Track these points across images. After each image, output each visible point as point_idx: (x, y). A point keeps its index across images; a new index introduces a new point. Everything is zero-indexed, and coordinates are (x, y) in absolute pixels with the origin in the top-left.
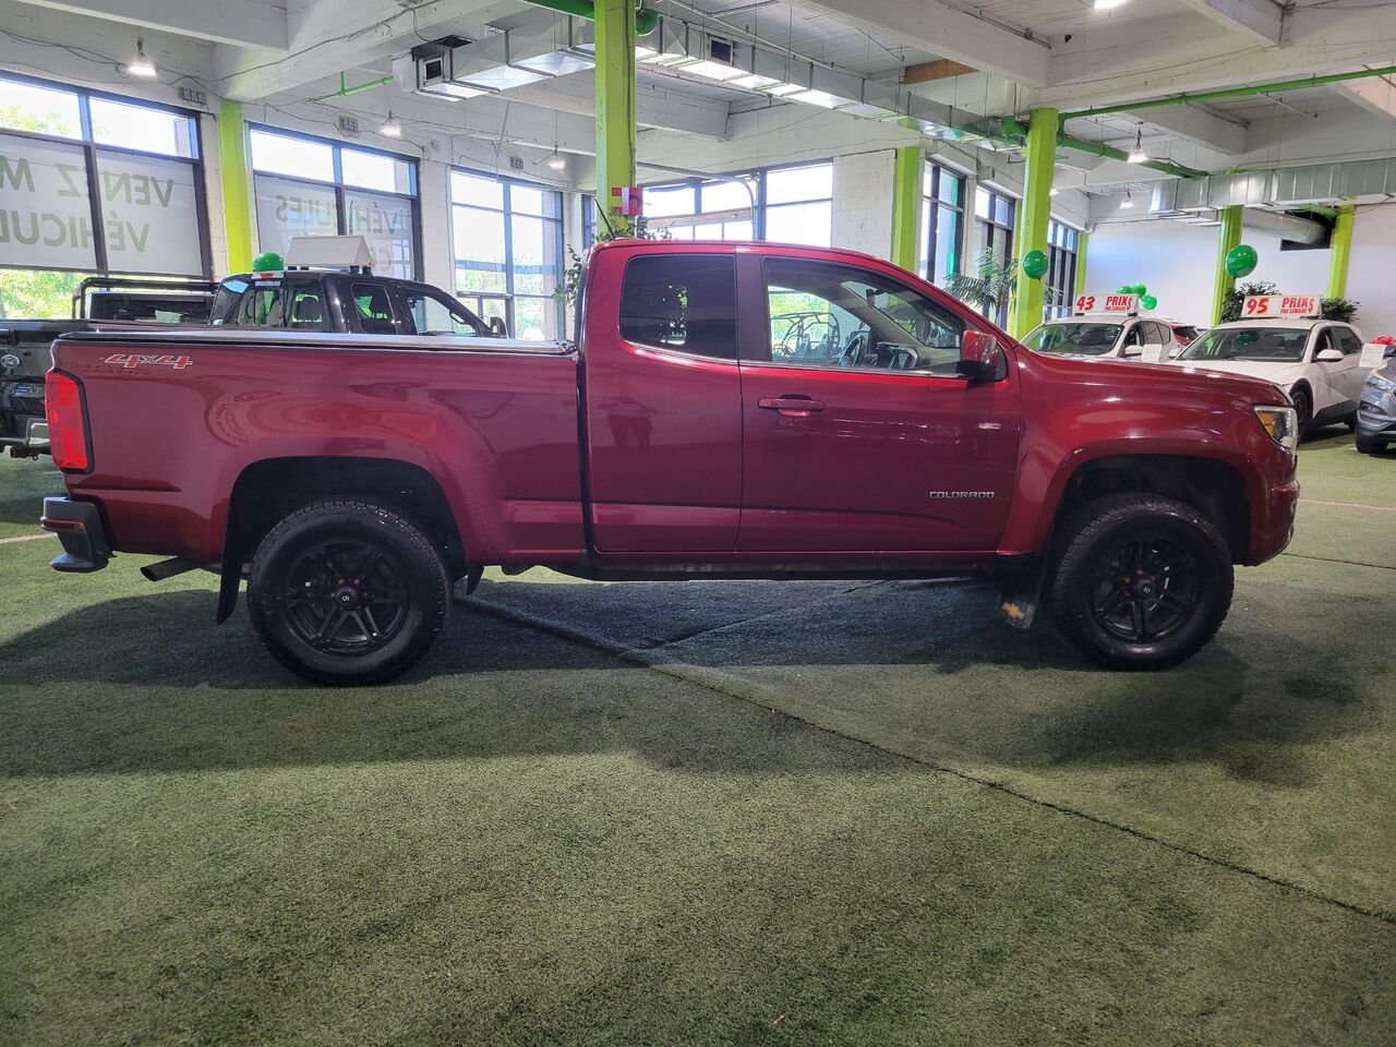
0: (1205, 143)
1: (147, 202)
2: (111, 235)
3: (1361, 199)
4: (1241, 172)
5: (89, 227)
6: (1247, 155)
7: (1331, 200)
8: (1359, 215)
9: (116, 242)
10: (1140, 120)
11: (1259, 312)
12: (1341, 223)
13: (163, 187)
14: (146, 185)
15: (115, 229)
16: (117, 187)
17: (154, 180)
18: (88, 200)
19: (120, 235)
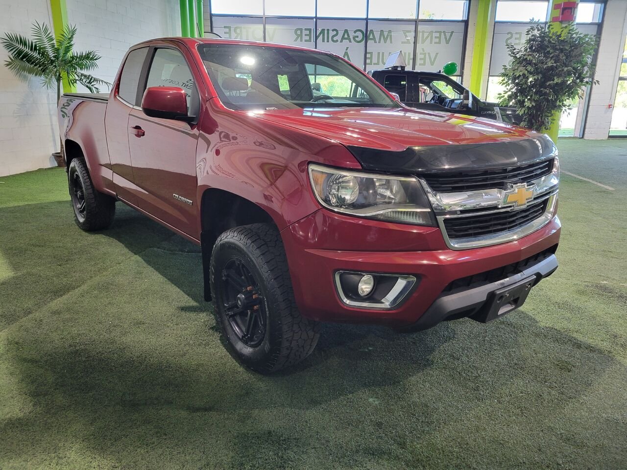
1: (439, 43)
2: (421, 59)
5: (412, 57)
9: (422, 62)
13: (448, 35)
14: (440, 35)
15: (422, 56)
16: (427, 37)
17: (444, 32)
18: (413, 44)
19: (424, 59)
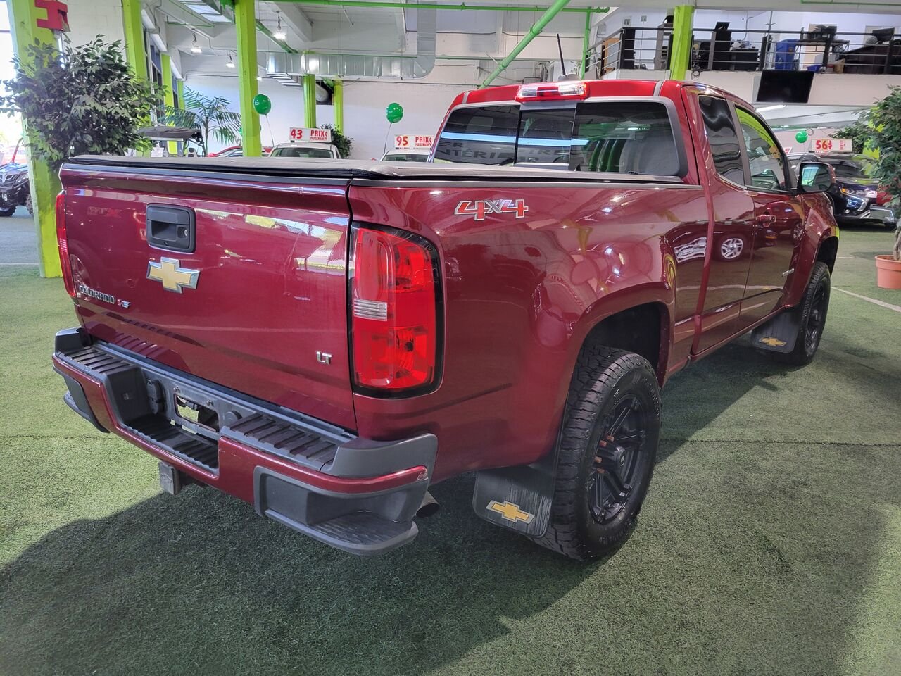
0: (299, 30)
3: (347, 78)
4: (310, 54)
6: (314, 42)
7: (335, 77)
8: (346, 87)
10: (278, 9)
11: (404, 144)
12: (337, 90)
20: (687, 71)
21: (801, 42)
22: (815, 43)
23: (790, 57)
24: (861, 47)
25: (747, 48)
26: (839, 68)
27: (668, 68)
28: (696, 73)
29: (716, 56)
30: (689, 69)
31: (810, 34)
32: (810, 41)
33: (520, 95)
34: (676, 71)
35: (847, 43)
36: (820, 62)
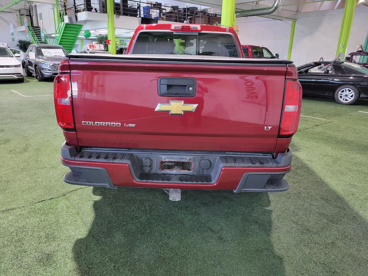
20: (114, 15)
21: (151, 8)
22: (156, 9)
23: (149, 13)
24: (169, 11)
25: (132, 7)
26: (165, 19)
27: (107, 13)
28: (118, 16)
29: (124, 9)
30: (115, 14)
31: (154, 5)
32: (154, 8)
33: (173, 28)
34: (110, 14)
35: (165, 9)
36: (158, 16)
